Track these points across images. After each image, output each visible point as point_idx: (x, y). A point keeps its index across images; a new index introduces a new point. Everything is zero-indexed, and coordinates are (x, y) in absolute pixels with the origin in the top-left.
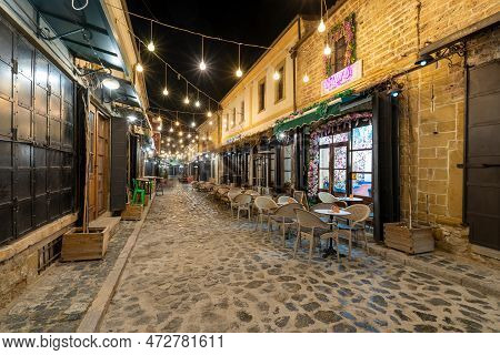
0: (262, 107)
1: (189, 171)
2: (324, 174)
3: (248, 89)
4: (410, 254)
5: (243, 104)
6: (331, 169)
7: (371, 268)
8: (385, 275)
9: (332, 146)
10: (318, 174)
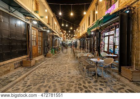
0: (89, 25)
1: (73, 45)
2: (106, 46)
3: (86, 20)
4: (131, 81)
5: (85, 24)
6: (108, 44)
7: (109, 84)
8: (113, 88)
9: (109, 36)
10: (104, 46)
